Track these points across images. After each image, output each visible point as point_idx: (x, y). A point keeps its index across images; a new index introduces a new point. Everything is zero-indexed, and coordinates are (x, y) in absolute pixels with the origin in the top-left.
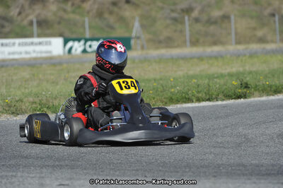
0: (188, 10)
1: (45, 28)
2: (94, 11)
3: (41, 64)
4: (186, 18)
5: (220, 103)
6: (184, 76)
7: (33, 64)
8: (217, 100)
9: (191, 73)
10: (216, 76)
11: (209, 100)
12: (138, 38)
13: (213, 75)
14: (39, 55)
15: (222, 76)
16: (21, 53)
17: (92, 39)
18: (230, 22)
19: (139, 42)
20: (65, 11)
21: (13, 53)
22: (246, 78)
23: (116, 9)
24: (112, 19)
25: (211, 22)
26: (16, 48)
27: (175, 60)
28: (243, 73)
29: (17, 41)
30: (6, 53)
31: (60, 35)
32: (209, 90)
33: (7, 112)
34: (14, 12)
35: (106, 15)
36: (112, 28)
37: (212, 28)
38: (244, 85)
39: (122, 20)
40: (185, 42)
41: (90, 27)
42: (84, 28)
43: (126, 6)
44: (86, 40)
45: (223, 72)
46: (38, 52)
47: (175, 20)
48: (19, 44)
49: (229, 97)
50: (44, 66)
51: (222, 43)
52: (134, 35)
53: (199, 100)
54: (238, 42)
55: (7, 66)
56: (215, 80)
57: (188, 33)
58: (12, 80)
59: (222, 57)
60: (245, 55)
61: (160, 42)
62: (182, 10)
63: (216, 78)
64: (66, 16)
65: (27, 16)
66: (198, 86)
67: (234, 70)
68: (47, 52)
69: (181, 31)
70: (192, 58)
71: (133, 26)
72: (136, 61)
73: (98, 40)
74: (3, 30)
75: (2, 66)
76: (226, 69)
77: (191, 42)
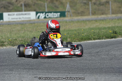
3: (26, 23)
4: (90, 3)
5: (104, 40)
6: (88, 29)
7: (22, 23)
8: (102, 39)
9: (92, 27)
10: (102, 28)
11: (99, 39)
12: (69, 12)
13: (101, 28)
14: (25, 19)
15: (105, 28)
16: (17, 19)
17: (48, 12)
18: (109, 4)
19: (69, 13)
21: (14, 19)
22: (115, 29)
24: (57, 3)
25: (101, 4)
26: (15, 17)
27: (84, 21)
28: (114, 27)
29: (16, 13)
30: (11, 18)
31: (34, 11)
32: (99, 35)
33: (10, 45)
34: (14, 1)
35: (55, 2)
36: (58, 7)
37: (101, 7)
38: (115, 32)
39: (62, 3)
40: (89, 13)
41: (47, 7)
42: (45, 7)
44: (46, 13)
45: (106, 26)
46: (24, 18)
47: (85, 3)
48: (16, 15)
49: (108, 38)
51: (106, 14)
52: (67, 10)
53: (94, 39)
54: (113, 13)
55: (11, 24)
56: (102, 30)
57: (90, 9)
58: (13, 31)
59: (105, 20)
60: (115, 19)
61: (78, 13)
63: (102, 29)
64: (37, 2)
66: (94, 32)
67: (110, 26)
68: (28, 18)
69: (88, 9)
70: (92, 20)
71: (66, 6)
72: (68, 22)
73: (51, 12)
74: (9, 8)
75: (9, 24)
76: (107, 25)
77: (92, 13)
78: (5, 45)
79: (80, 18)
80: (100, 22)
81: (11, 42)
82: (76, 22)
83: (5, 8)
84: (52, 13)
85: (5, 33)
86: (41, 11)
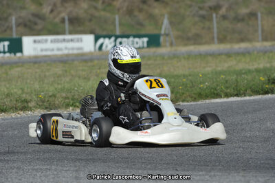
0: (216, 8)
1: (77, 25)
2: (125, 9)
3: (73, 60)
4: (214, 15)
5: (247, 98)
6: (212, 72)
7: (65, 61)
8: (245, 96)
9: (219, 69)
10: (243, 71)
11: (237, 95)
12: (167, 35)
13: (241, 70)
14: (71, 52)
15: (249, 71)
16: (53, 50)
17: (122, 36)
18: (257, 19)
19: (168, 39)
20: (96, 8)
21: (46, 50)
22: (273, 74)
23: (145, 7)
24: (141, 17)
25: (238, 19)
26: (49, 45)
27: (203, 56)
28: (270, 69)
29: (50, 38)
30: (39, 49)
31: (91, 32)
32: (237, 86)
33: (40, 107)
34: (46, 10)
35: (136, 13)
36: (141, 25)
37: (239, 25)
38: (271, 81)
39: (151, 17)
40: (213, 38)
41: (121, 24)
42: (115, 26)
43: (156, 4)
44: (117, 37)
45: (252, 68)
46: (69, 49)
47: (203, 17)
48: (52, 41)
49: (257, 92)
50: (76, 62)
51: (249, 40)
52: (163, 32)
53: (227, 96)
54: (265, 39)
55: (40, 62)
56: (243, 76)
57: (215, 30)
58: (45, 76)
59: (249, 53)
60: (271, 52)
61: (188, 39)
62: (210, 8)
63: (244, 74)
64: (97, 14)
65: (59, 13)
66: (227, 81)
67: (261, 66)
68: (78, 49)
69: (209, 28)
70: (220, 54)
71: (162, 23)
72: (166, 57)
73: (128, 37)
74: (36, 27)
75: (35, 63)
76: (253, 65)
77: (218, 39)
78: (31, 108)
79: (192, 48)
80: (238, 58)
81: (43, 102)
82: (184, 58)
83: (25, 25)
84: (131, 39)
85: (28, 81)
86: (104, 33)
